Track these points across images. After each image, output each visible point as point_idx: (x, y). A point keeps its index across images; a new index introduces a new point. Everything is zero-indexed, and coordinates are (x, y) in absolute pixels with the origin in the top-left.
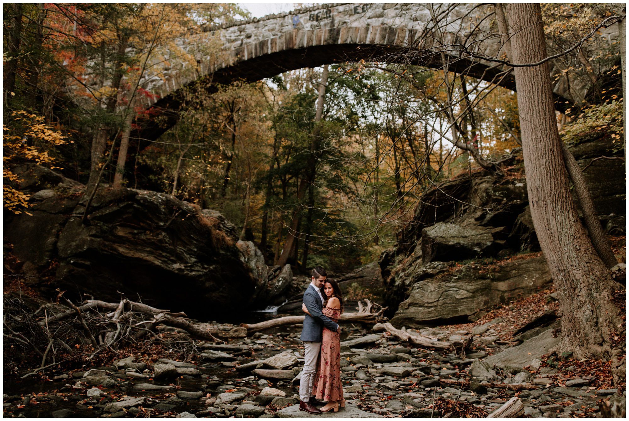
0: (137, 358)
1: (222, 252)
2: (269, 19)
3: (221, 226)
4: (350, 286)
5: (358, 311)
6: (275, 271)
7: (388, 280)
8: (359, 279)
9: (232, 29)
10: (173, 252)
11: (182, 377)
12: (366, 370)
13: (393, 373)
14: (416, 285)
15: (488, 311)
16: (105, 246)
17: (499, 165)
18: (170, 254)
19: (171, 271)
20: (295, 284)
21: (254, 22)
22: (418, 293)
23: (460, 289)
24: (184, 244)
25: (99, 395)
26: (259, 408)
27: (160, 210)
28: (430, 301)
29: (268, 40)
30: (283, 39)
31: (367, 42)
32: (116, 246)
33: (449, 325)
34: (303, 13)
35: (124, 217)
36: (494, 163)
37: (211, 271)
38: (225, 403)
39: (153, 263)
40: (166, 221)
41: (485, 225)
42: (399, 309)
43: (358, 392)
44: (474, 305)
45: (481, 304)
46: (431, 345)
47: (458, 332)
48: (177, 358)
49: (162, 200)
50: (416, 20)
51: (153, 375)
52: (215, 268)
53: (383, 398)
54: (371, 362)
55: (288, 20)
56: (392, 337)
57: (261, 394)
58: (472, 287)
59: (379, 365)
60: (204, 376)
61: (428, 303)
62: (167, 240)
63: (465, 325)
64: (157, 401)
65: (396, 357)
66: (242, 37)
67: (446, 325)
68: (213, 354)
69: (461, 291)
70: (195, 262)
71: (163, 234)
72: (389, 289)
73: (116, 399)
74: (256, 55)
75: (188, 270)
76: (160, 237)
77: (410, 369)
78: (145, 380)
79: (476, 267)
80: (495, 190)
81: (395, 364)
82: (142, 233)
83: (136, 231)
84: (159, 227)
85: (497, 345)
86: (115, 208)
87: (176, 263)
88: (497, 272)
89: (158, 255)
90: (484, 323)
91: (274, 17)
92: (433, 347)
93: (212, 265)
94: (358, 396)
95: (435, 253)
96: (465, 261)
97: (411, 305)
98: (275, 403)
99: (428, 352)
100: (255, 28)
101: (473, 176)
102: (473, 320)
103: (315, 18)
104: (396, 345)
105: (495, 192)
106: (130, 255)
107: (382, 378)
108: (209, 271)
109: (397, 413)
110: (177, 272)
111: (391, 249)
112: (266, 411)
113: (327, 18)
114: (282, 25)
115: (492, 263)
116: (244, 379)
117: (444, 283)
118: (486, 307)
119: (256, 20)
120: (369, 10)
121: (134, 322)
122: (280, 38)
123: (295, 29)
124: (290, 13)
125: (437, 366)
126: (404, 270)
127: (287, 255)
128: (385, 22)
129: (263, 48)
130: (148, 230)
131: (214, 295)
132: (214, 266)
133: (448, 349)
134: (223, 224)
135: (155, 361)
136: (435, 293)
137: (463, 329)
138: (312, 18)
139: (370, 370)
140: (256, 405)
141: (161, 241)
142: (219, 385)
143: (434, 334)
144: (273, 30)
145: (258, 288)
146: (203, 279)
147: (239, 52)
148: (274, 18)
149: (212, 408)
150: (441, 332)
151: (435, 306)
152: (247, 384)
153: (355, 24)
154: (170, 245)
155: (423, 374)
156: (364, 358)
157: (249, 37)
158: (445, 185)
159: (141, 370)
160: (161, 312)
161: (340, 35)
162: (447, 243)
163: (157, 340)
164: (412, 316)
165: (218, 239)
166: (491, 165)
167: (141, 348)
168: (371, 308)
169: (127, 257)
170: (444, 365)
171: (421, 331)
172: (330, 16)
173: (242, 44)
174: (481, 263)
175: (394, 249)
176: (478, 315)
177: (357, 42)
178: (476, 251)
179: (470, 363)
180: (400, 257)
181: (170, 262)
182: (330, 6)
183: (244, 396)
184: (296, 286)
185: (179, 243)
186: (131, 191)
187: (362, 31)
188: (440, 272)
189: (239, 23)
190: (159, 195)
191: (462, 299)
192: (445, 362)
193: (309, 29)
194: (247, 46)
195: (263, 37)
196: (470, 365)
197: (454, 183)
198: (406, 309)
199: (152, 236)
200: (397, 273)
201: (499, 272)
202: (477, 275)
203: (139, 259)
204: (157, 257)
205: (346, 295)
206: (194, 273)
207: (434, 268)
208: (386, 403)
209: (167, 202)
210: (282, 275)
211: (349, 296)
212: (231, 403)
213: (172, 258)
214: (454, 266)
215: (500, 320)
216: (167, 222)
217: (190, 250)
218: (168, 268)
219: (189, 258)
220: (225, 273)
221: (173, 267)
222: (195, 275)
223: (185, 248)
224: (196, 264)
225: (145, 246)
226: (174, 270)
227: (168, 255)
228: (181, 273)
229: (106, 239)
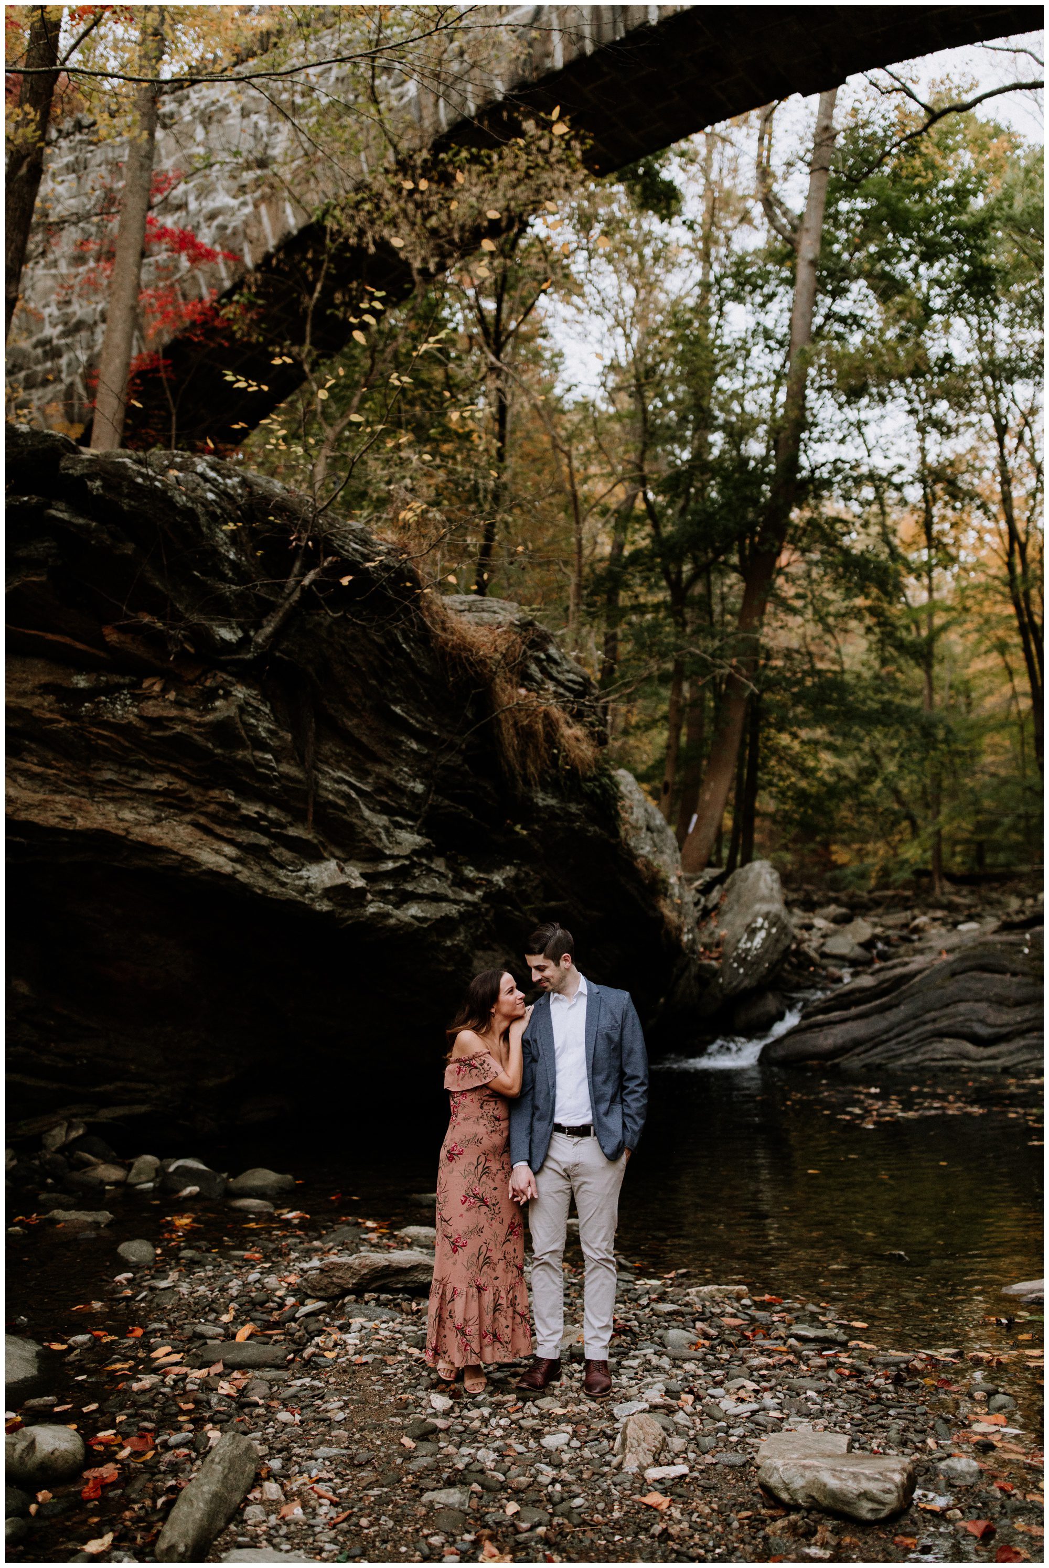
1: (543, 799)
3: (534, 669)
10: (300, 801)
18: (282, 806)
19: (291, 902)
24: (359, 758)
27: (214, 551)
37: (494, 896)
39: (188, 862)
40: (250, 620)
49: (223, 494)
52: (514, 881)
62: (263, 728)
70: (419, 852)
71: (240, 692)
74: (596, 41)
75: (383, 896)
76: (222, 708)
82: (119, 687)
83: (81, 682)
84: (215, 655)
87: (315, 856)
89: (213, 817)
93: (499, 867)
108: (484, 899)
110: (324, 906)
127: (711, 832)
130: (151, 672)
132: (510, 871)
134: (538, 661)
141: (225, 733)
146: (459, 939)
154: (279, 755)
165: (526, 734)
181: (283, 854)
185: (327, 748)
190: (201, 467)
194: (561, 19)
199: (178, 704)
203: (103, 841)
204: (215, 828)
206: (415, 909)
209: (253, 509)
210: (755, 906)
213: (292, 832)
216: (258, 627)
217: (390, 787)
218: (276, 889)
219: (387, 830)
220: (553, 903)
221: (302, 883)
222: (425, 919)
223: (361, 779)
224: (422, 864)
225: (141, 766)
226: (312, 899)
227: (271, 814)
228: (348, 913)
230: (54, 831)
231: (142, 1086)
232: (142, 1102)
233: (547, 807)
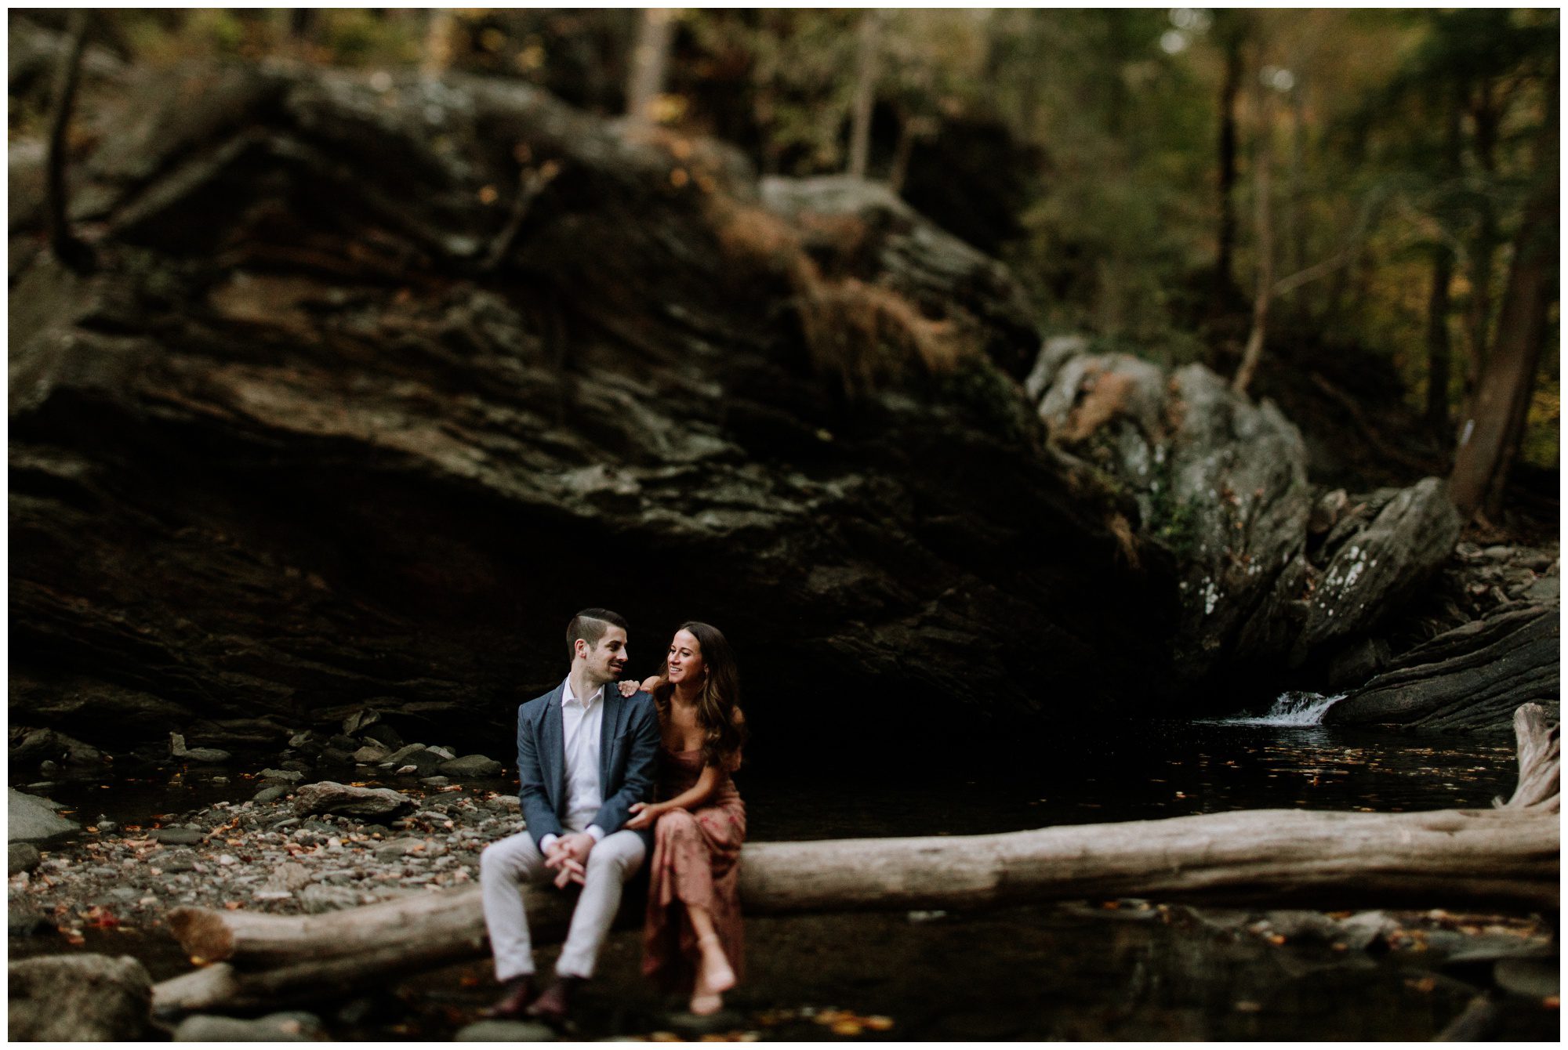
1: (896, 402)
10: (558, 406)
16: (169, 377)
18: (536, 411)
19: (548, 507)
20: (1481, 580)
24: (639, 362)
27: (436, 166)
32: (224, 376)
35: (252, 217)
37: (832, 507)
39: (432, 466)
40: (483, 230)
52: (862, 490)
62: (504, 334)
70: (718, 458)
71: (481, 300)
75: (668, 503)
76: (457, 317)
82: (368, 300)
84: (449, 265)
87: (580, 461)
89: (461, 423)
93: (839, 475)
106: (299, 424)
108: (816, 509)
110: (588, 511)
127: (1491, 444)
131: (879, 636)
132: (854, 480)
134: (895, 249)
141: (454, 339)
145: (1228, 601)
146: (780, 551)
154: (527, 361)
169: (278, 432)
181: (540, 458)
184: (1479, 589)
185: (600, 352)
199: (417, 315)
204: (461, 430)
206: (710, 519)
209: (486, 123)
210: (1365, 535)
213: (550, 436)
216: (496, 234)
217: (676, 391)
218: (526, 493)
219: (669, 436)
220: (940, 519)
221: (558, 488)
222: (721, 529)
223: (641, 382)
224: (722, 473)
225: (388, 374)
226: (574, 505)
227: (527, 419)
228: (619, 519)
229: (173, 340)
230: (302, 435)
231: (448, 684)
232: (446, 699)
233: (903, 412)
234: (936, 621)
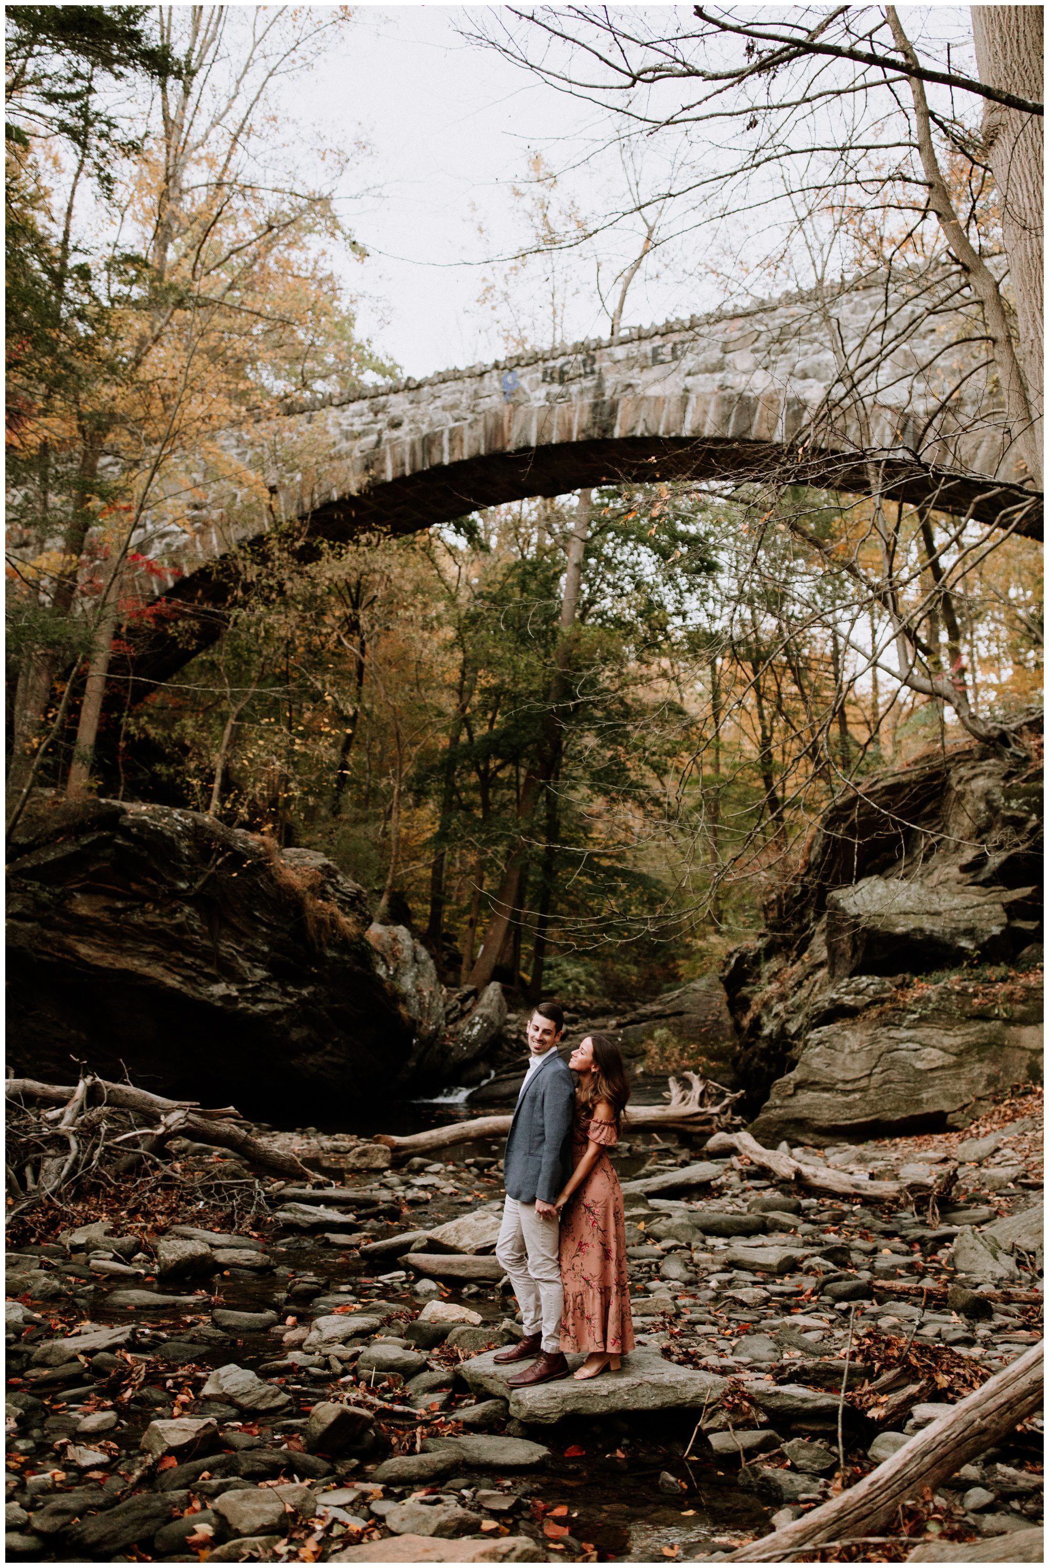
0: (117, 1226)
1: (330, 953)
2: (444, 381)
3: (329, 888)
4: (651, 1037)
5: (667, 1102)
6: (463, 1000)
7: (746, 1022)
8: (672, 1020)
9: (354, 407)
10: (210, 956)
11: (226, 1273)
12: (686, 1254)
13: (754, 1264)
14: (813, 1035)
15: (997, 1102)
16: (46, 941)
17: (1017, 731)
18: (203, 959)
19: (204, 1002)
20: (511, 1032)
21: (407, 388)
22: (818, 1055)
23: (924, 1046)
24: (238, 936)
25: (20, 1319)
26: (414, 1356)
27: (179, 852)
28: (850, 1076)
29: (442, 432)
30: (479, 430)
31: (686, 432)
32: (70, 940)
33: (900, 1136)
34: (528, 365)
35: (92, 869)
36: (1004, 727)
37: (303, 1001)
38: (330, 1342)
39: (161, 983)
40: (193, 879)
41: (986, 883)
42: (773, 1096)
43: (663, 1314)
44: (962, 1087)
45: (978, 1083)
46: (852, 1190)
47: (923, 1155)
48: (216, 1224)
49: (184, 826)
50: (805, 376)
51: (157, 1267)
52: (314, 994)
53: (727, 1328)
54: (699, 1235)
55: (492, 382)
56: (753, 1168)
57: (421, 1318)
58: (955, 1039)
59: (719, 1242)
60: (282, 1271)
61: (847, 1082)
62: (196, 925)
63: (940, 1137)
64: (163, 1335)
65: (764, 1223)
66: (379, 426)
67: (892, 1136)
68: (304, 1213)
69: (928, 1050)
70: (265, 979)
71: (187, 910)
72: (747, 1046)
73: (63, 1330)
74: (413, 468)
75: (246, 1000)
76: (179, 918)
77: (798, 1253)
78: (136, 1281)
79: (965, 989)
80: (1009, 795)
81: (761, 1239)
82: (135, 907)
83: (119, 905)
84: (177, 894)
85: (1019, 1190)
86: (69, 848)
87: (216, 981)
88: (1017, 1002)
89: (172, 964)
90: (987, 1133)
91: (455, 376)
92: (857, 1195)
93: (306, 986)
94: (663, 1323)
95: (860, 954)
96: (936, 975)
97: (800, 1086)
98: (455, 1342)
99: (846, 1207)
100: (412, 402)
101: (952, 759)
102: (959, 1125)
103: (556, 375)
104: (765, 1188)
105: (1008, 798)
106: (104, 964)
107: (726, 1276)
108: (298, 1002)
109: (760, 1370)
110: (219, 1004)
111: (750, 944)
112: (433, 1364)
113: (586, 375)
114: (476, 395)
115: (1003, 980)
116: (381, 1278)
117: (884, 1030)
118: (992, 1090)
119: (413, 385)
120: (689, 355)
121: (111, 1134)
122: (471, 426)
123: (508, 403)
124: (496, 366)
125: (868, 1246)
126: (783, 997)
127: (492, 959)
128: (728, 383)
129: (430, 452)
130: (150, 901)
131: (310, 1060)
132: (311, 989)
133: (895, 1200)
134: (332, 884)
135: (161, 1231)
136: (863, 1055)
137: (935, 1149)
138: (549, 377)
139: (697, 1256)
140: (407, 1348)
141: (179, 928)
142: (317, 1293)
143: (861, 1160)
144: (454, 406)
145: (421, 1043)
146: (283, 1021)
147: (371, 462)
148: (456, 379)
149: (298, 1353)
150: (878, 1155)
151: (863, 1090)
152: (386, 1292)
153: (654, 391)
154: (202, 936)
155: (831, 1265)
156: (682, 1225)
157: (396, 425)
158: (882, 784)
159: (125, 1256)
160: (179, 1108)
161: (619, 415)
162: (890, 929)
163: (167, 1178)
164: (806, 1113)
165: (321, 922)
166: (996, 733)
167: (128, 1198)
168: (702, 1094)
169: (97, 967)
170: (884, 1242)
171: (828, 1151)
172: (593, 372)
173: (378, 443)
174: (977, 978)
175: (760, 944)
176: (973, 1111)
177: (661, 433)
178: (963, 948)
179: (950, 1237)
180: (773, 965)
181: (202, 980)
182: (593, 346)
183: (377, 1323)
184: (514, 1037)
185: (224, 931)
186: (108, 804)
187: (671, 408)
188: (873, 1003)
189: (373, 393)
190: (175, 816)
191: (932, 1070)
192: (889, 1235)
193: (542, 403)
194: (392, 448)
195: (431, 424)
196: (951, 1241)
197: (904, 779)
198: (791, 1096)
199: (160, 916)
200: (766, 1005)
201: (1024, 1002)
202: (967, 1009)
203: (126, 974)
204: (173, 968)
205: (642, 1060)
206: (261, 1007)
207: (858, 992)
208: (734, 1343)
209: (197, 832)
210: (479, 1011)
211: (648, 1062)
212: (346, 1341)
213: (206, 970)
214: (908, 986)
215: (1029, 1125)
216: (196, 881)
217: (252, 949)
218: (198, 995)
219: (250, 969)
220: (338, 1005)
221: (210, 993)
222: (266, 1011)
223: (239, 945)
224: (266, 985)
225: (143, 941)
226: (214, 1000)
227: (198, 962)
228: (230, 1007)
229: (47, 924)
230: (106, 969)
233: (331, 957)
234: (330, 1053)
